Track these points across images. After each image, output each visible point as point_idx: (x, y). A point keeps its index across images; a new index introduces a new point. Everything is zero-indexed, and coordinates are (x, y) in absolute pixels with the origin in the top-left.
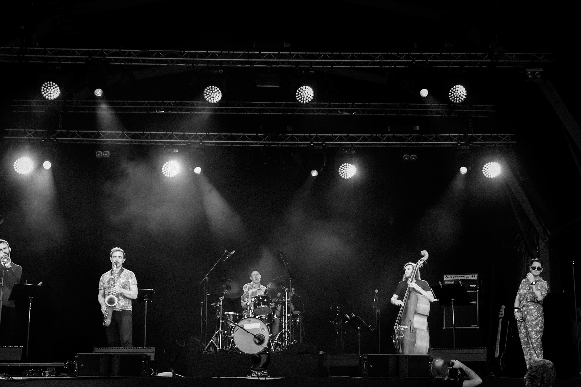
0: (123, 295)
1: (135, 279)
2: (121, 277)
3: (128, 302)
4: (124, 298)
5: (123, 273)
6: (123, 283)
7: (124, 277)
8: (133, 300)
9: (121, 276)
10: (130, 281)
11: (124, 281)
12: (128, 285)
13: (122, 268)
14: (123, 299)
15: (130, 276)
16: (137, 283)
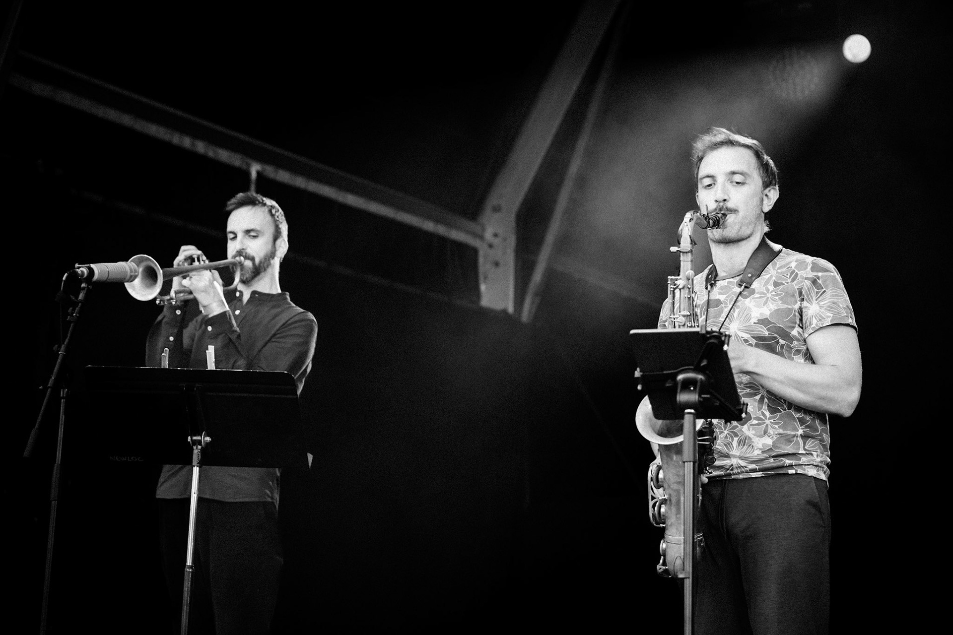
0: (763, 392)
1: (844, 300)
2: (753, 292)
3: (800, 432)
4: (773, 411)
5: (772, 271)
6: (763, 322)
7: (771, 288)
8: (835, 421)
9: (755, 285)
10: (812, 309)
11: (766, 311)
12: (794, 332)
13: (763, 244)
14: (768, 414)
15: (814, 282)
16: (852, 321)
